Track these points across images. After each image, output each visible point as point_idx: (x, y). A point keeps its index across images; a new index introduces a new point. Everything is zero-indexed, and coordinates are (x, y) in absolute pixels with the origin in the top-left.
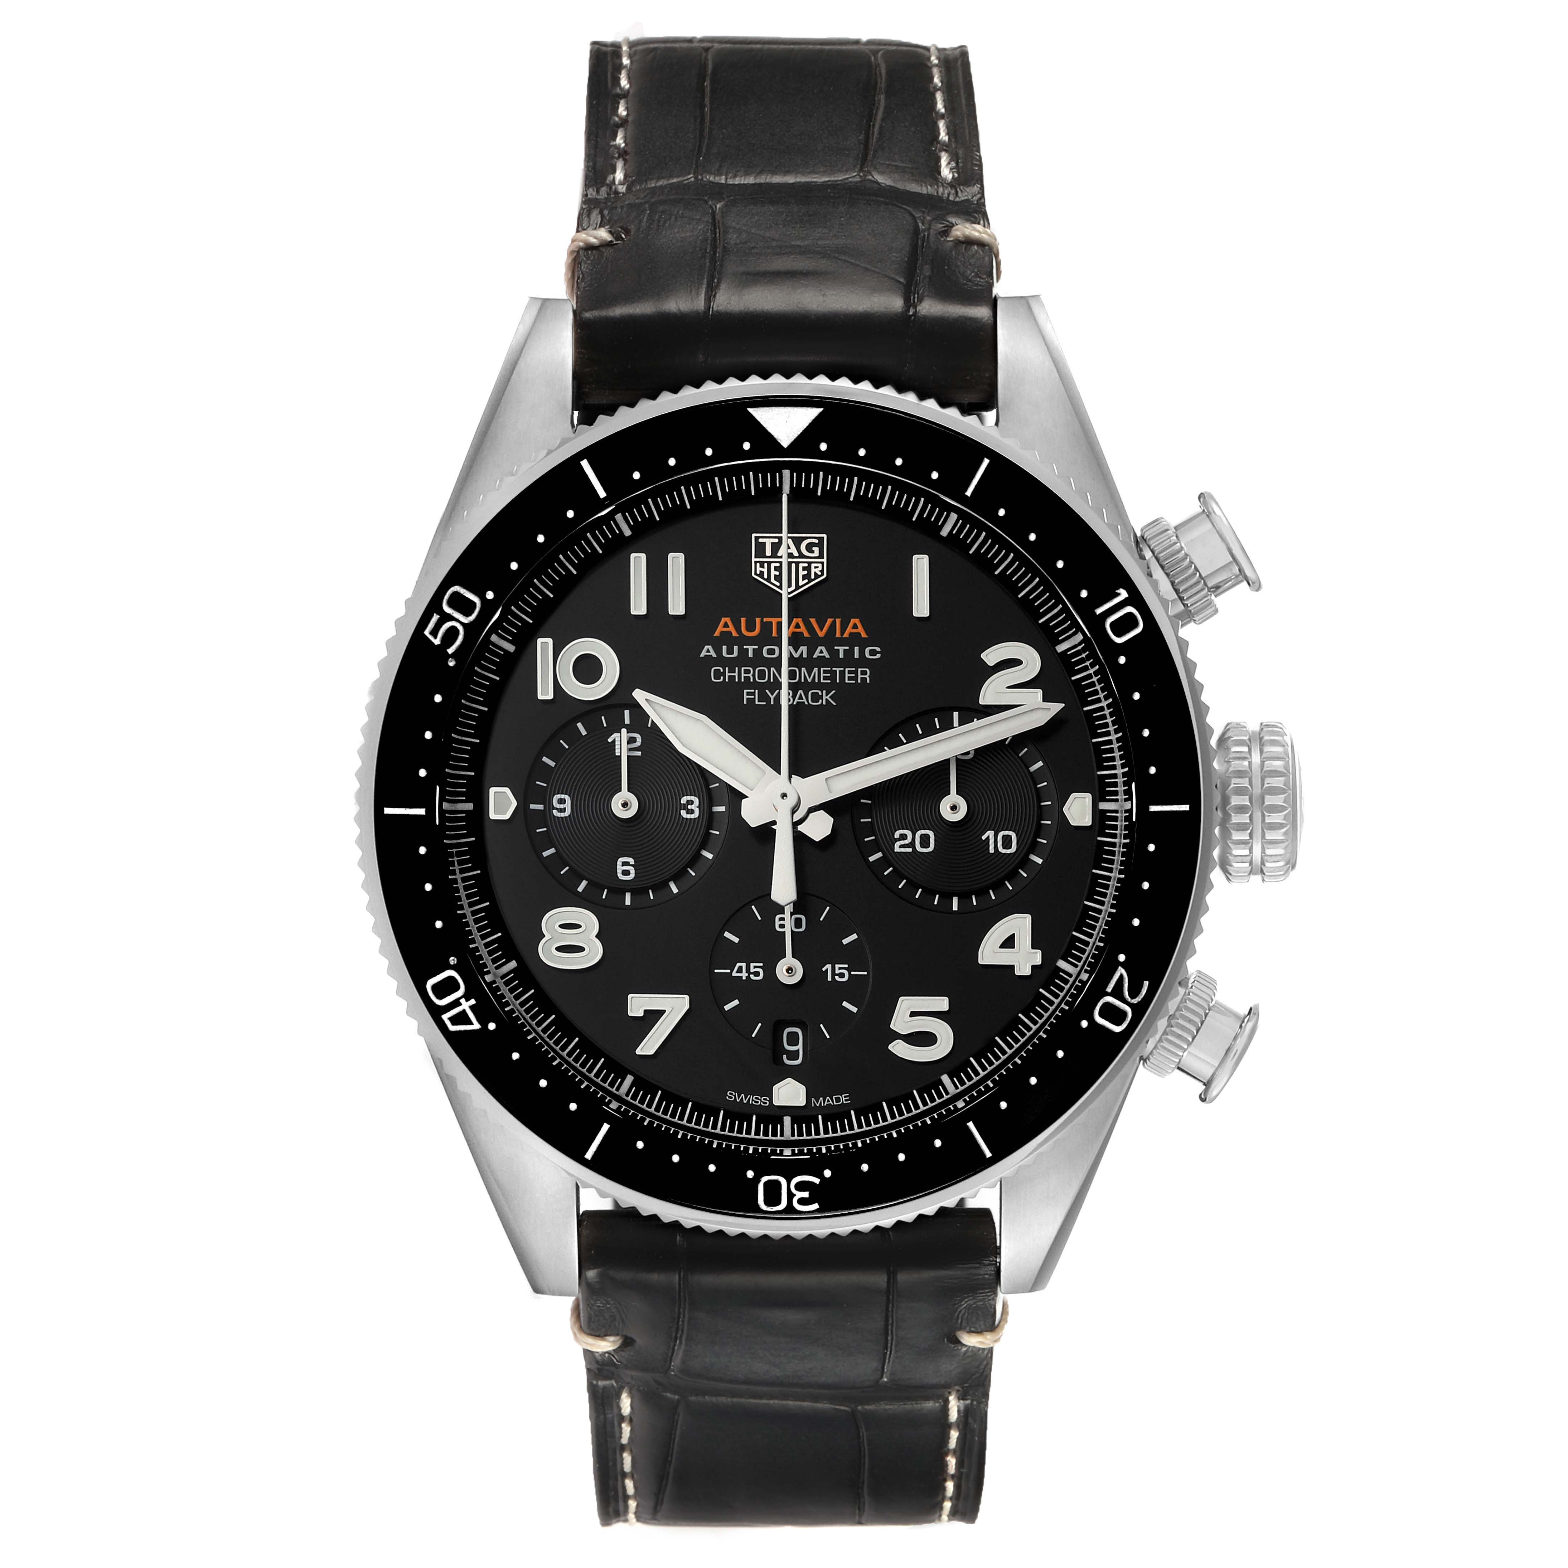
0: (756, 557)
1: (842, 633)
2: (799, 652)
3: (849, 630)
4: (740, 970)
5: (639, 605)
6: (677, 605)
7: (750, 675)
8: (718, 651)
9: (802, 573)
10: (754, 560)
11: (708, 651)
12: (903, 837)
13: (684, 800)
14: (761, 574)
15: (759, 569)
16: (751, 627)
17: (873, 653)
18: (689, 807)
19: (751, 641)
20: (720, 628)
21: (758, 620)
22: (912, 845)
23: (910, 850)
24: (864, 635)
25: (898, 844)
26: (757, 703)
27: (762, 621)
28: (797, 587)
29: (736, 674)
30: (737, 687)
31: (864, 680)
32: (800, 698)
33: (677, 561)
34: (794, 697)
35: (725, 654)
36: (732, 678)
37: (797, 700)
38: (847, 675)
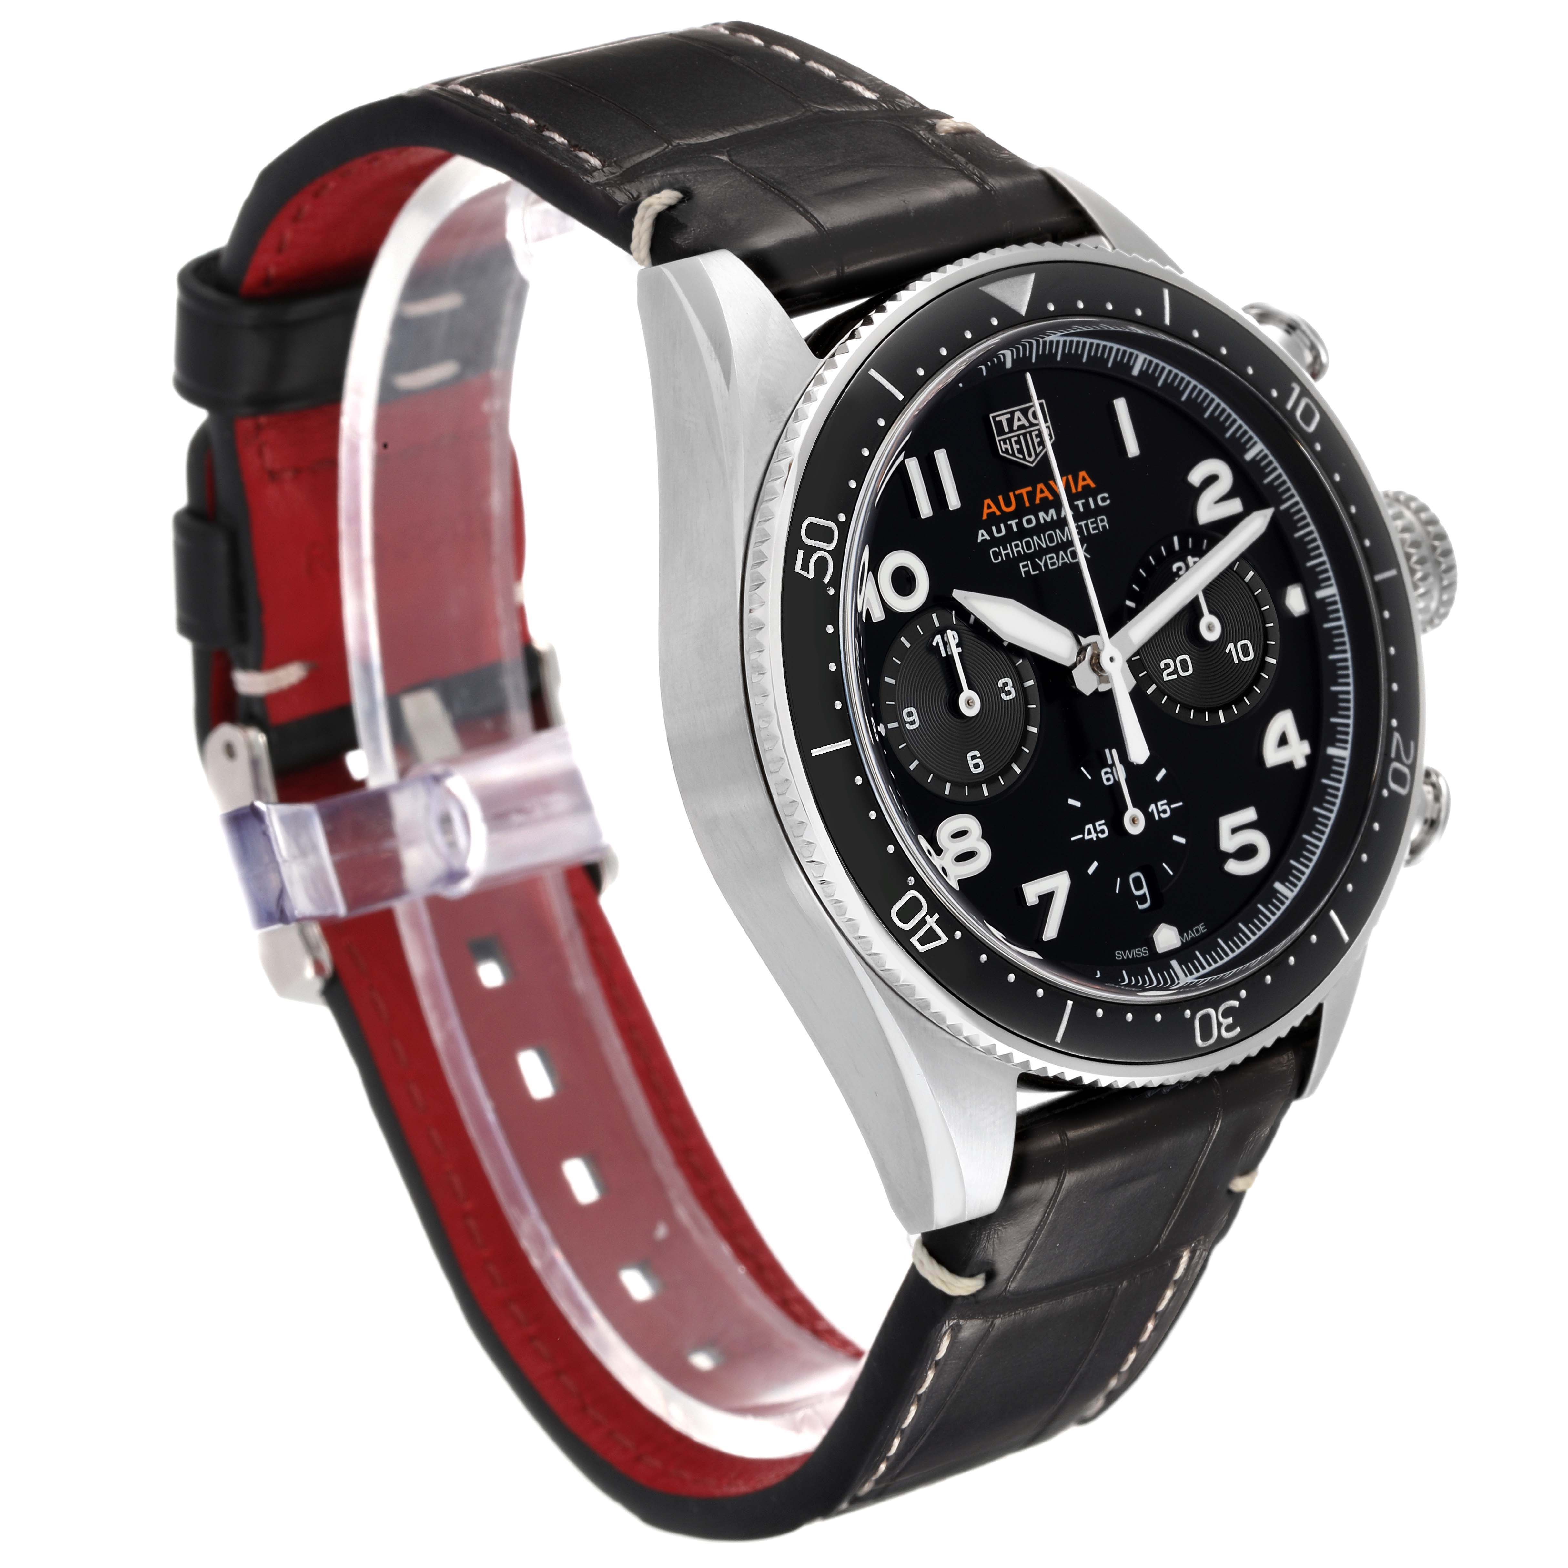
0: (998, 436)
1: (1078, 488)
2: (1050, 515)
3: (1081, 483)
4: (1089, 833)
5: (925, 509)
6: (954, 501)
7: (1020, 548)
8: (990, 533)
9: (1036, 441)
10: (997, 439)
11: (982, 535)
12: (1167, 666)
13: (1000, 684)
14: (1007, 451)
15: (1004, 447)
16: (1008, 504)
17: (1104, 500)
18: (1006, 689)
19: (1012, 516)
20: (986, 511)
21: (1011, 494)
22: (1175, 671)
23: (1175, 676)
24: (1093, 485)
25: (1165, 673)
26: (1032, 573)
27: (1014, 494)
28: (1037, 455)
29: (1009, 551)
30: (1012, 563)
31: (1104, 527)
32: (1063, 559)
33: (941, 457)
34: (1058, 559)
35: (996, 535)
36: (1007, 555)
37: (1061, 562)
38: (1091, 526)
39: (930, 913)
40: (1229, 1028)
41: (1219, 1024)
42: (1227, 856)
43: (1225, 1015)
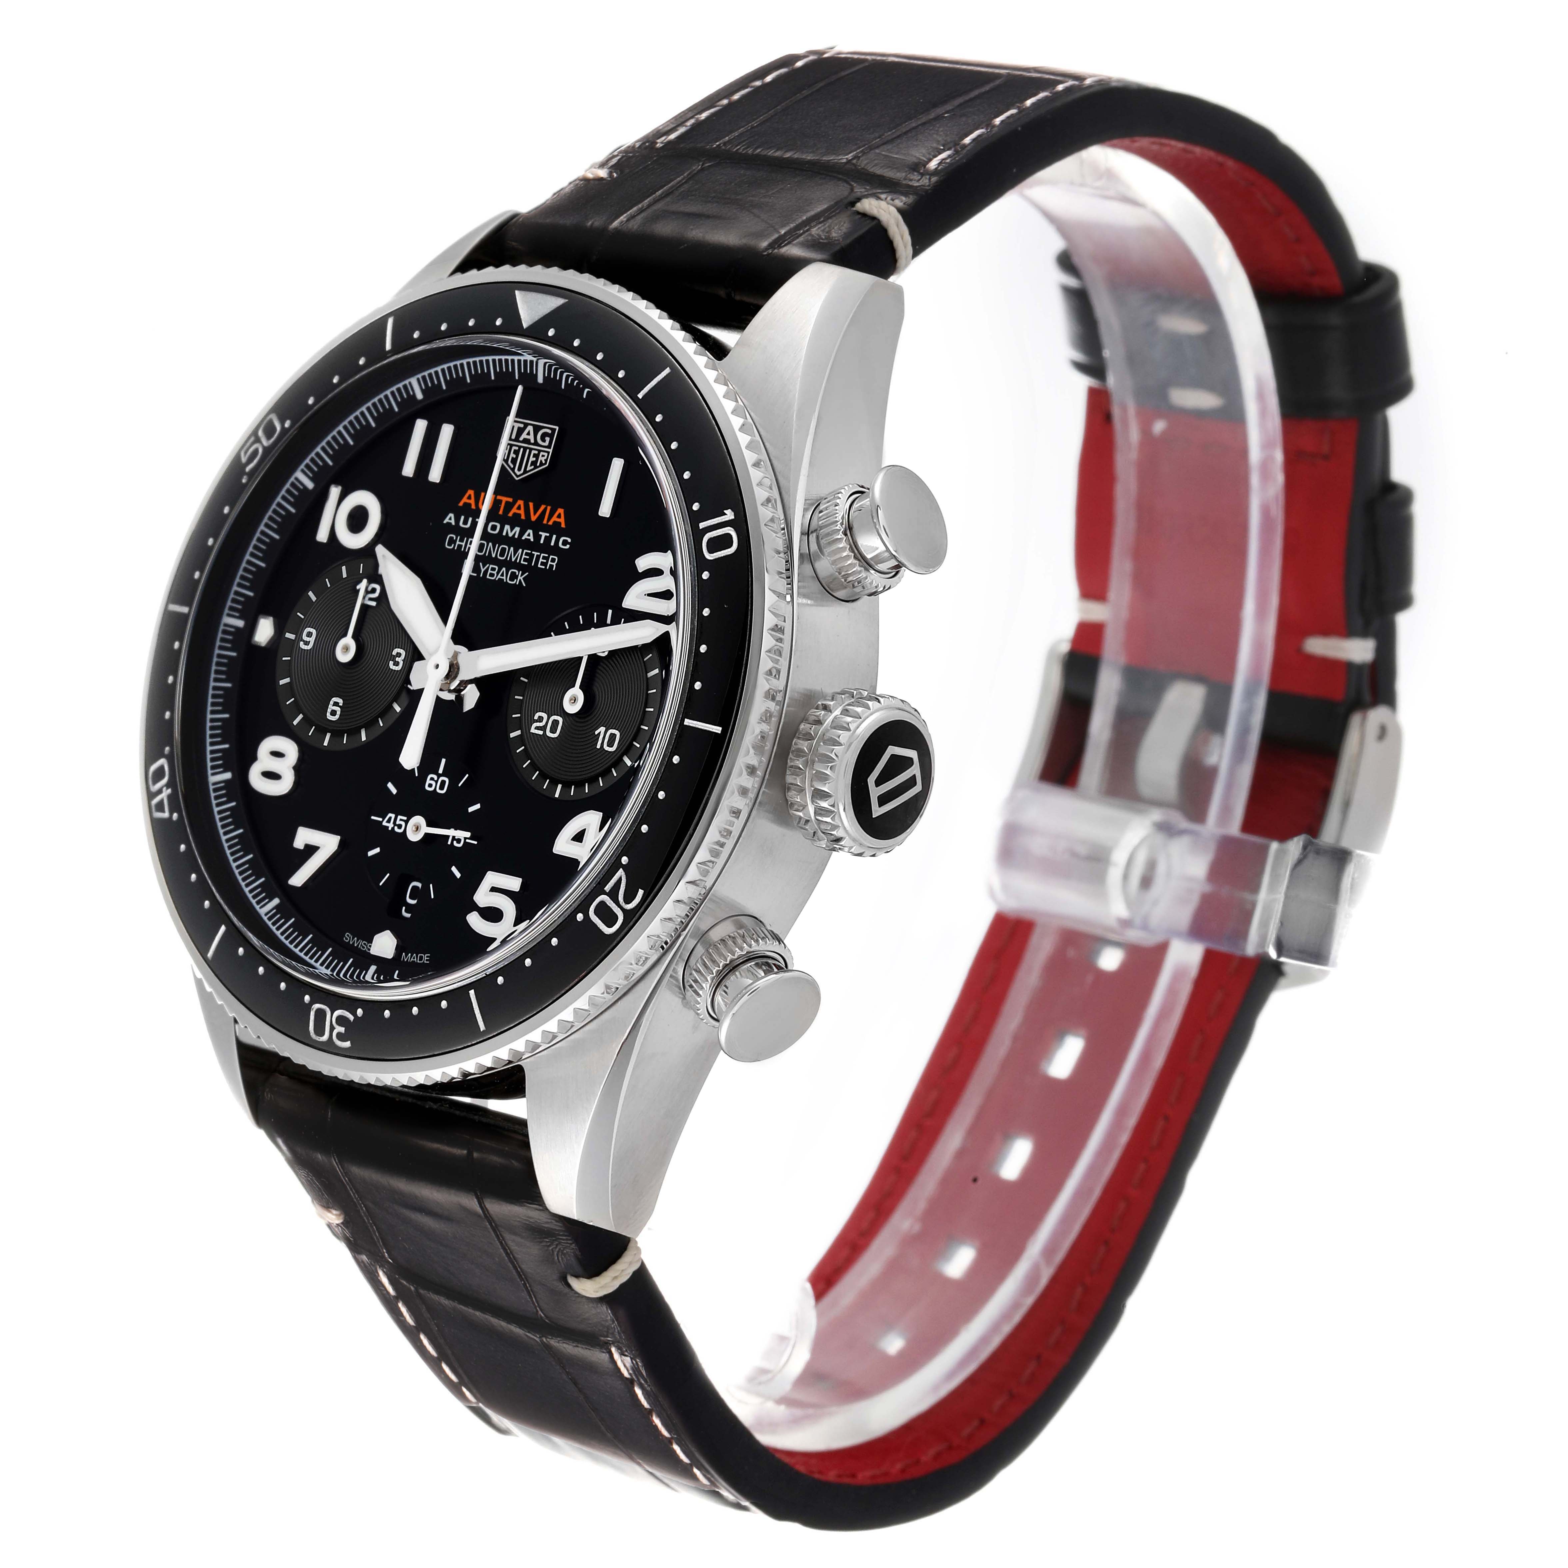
1: (549, 520)
2: (513, 532)
3: (554, 518)
4: (389, 821)
5: (409, 467)
6: (436, 474)
8: (457, 520)
9: (532, 459)
11: (450, 519)
12: (540, 719)
13: (395, 652)
17: (565, 543)
18: (397, 659)
20: (465, 500)
22: (543, 728)
23: (541, 733)
24: (562, 525)
25: (534, 725)
28: (525, 472)
29: (463, 544)
31: (551, 566)
32: (502, 575)
33: (447, 431)
34: (498, 573)
35: (461, 524)
36: (460, 546)
37: (499, 576)
38: (541, 560)
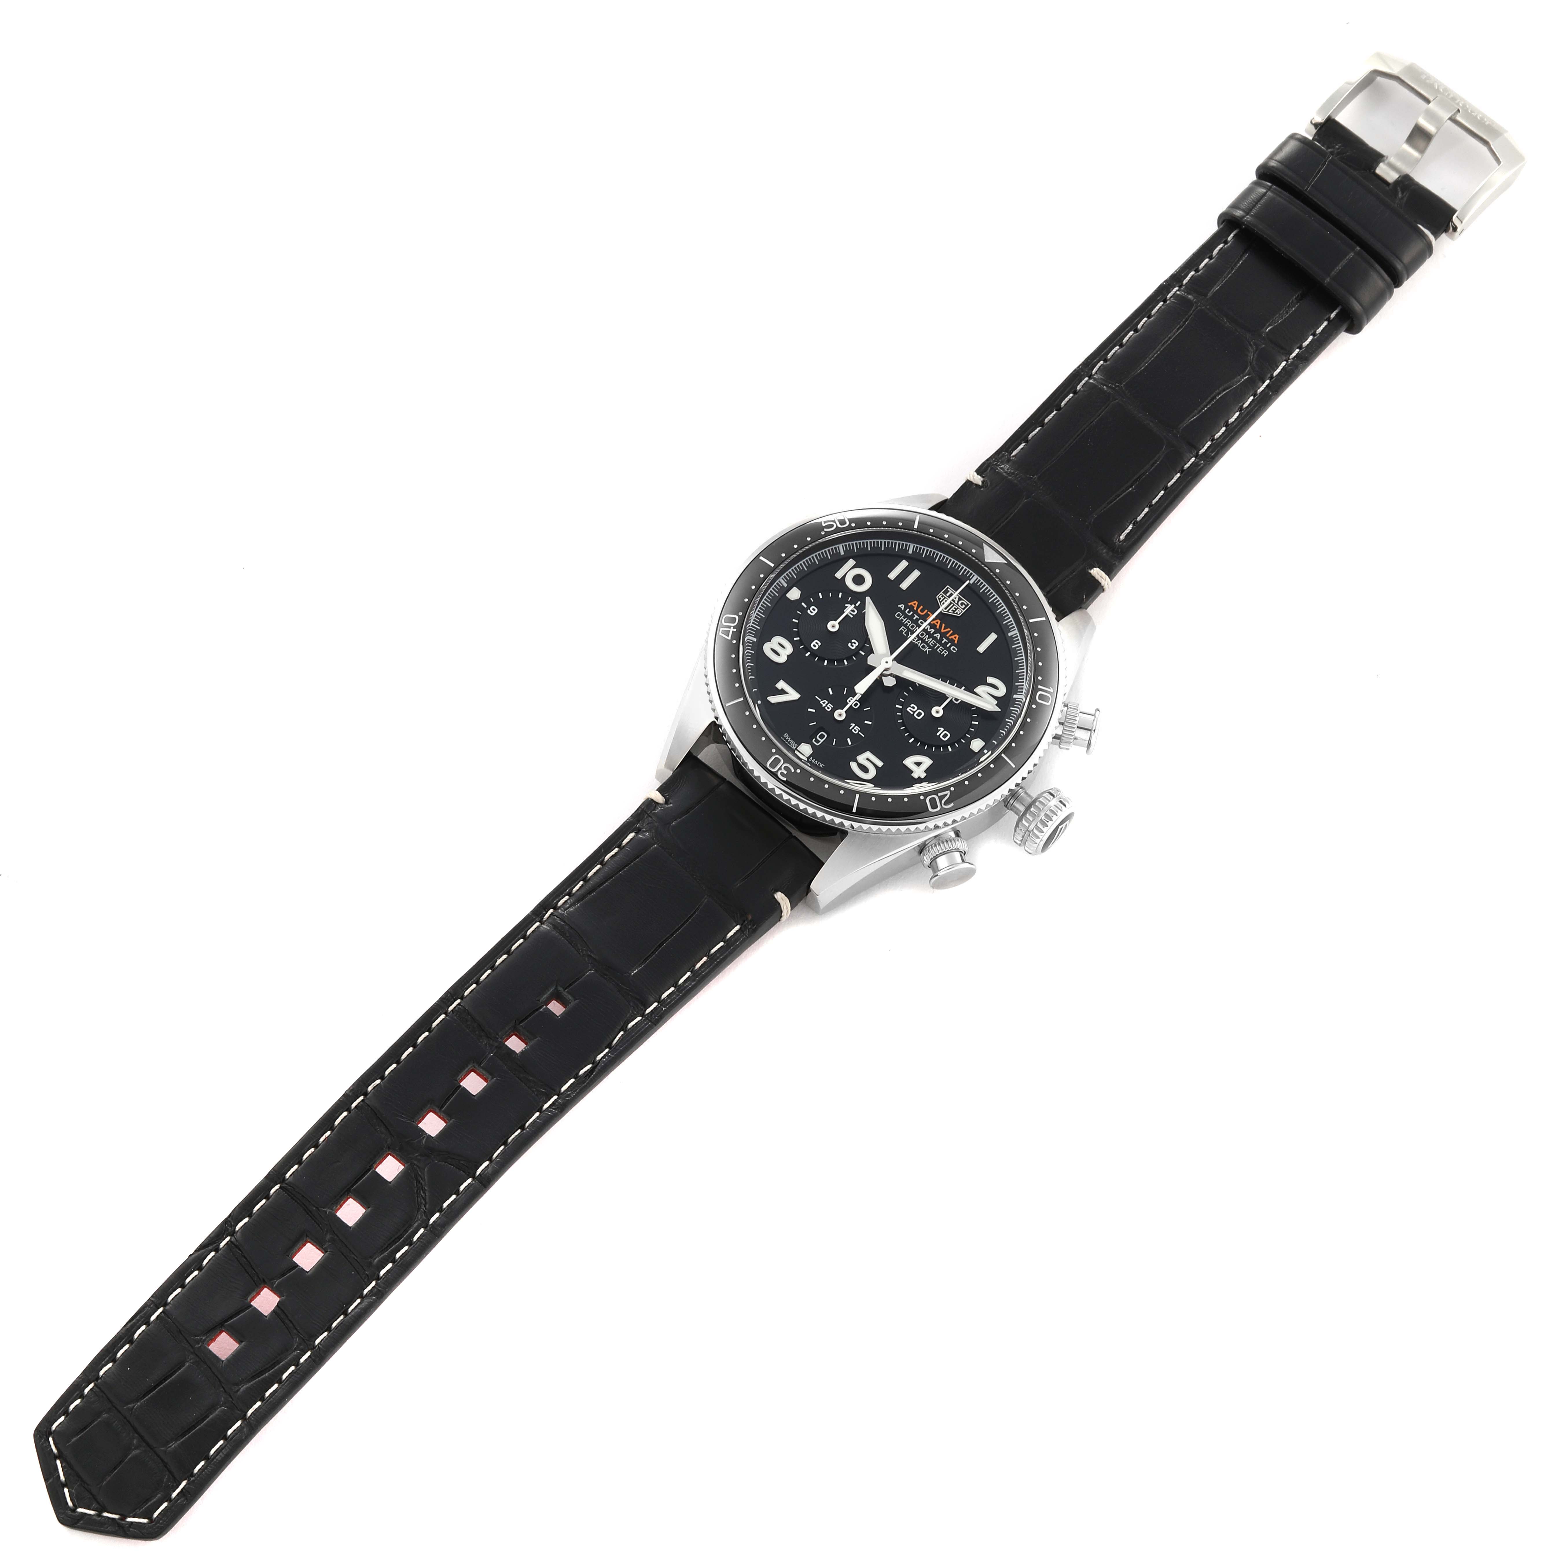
0: (943, 593)
1: (950, 636)
2: (931, 630)
3: (953, 637)
4: (824, 703)
5: (892, 575)
6: (904, 585)
7: (909, 624)
8: (905, 609)
9: (953, 609)
10: (941, 593)
11: (902, 606)
12: (913, 708)
13: (853, 641)
14: (940, 599)
15: (940, 597)
16: (922, 611)
17: (954, 649)
18: (853, 644)
19: (918, 615)
20: (912, 603)
21: (926, 611)
22: (914, 712)
23: (912, 713)
24: (956, 642)
25: (909, 708)
26: (903, 633)
27: (927, 612)
28: (948, 611)
29: (904, 620)
30: (901, 623)
31: (944, 654)
32: (919, 643)
33: (916, 574)
34: (917, 641)
35: (906, 612)
36: (902, 620)
37: (917, 643)
38: (939, 649)
39: (734, 627)
40: (782, 774)
41: (780, 768)
42: (856, 761)
43: (786, 768)
